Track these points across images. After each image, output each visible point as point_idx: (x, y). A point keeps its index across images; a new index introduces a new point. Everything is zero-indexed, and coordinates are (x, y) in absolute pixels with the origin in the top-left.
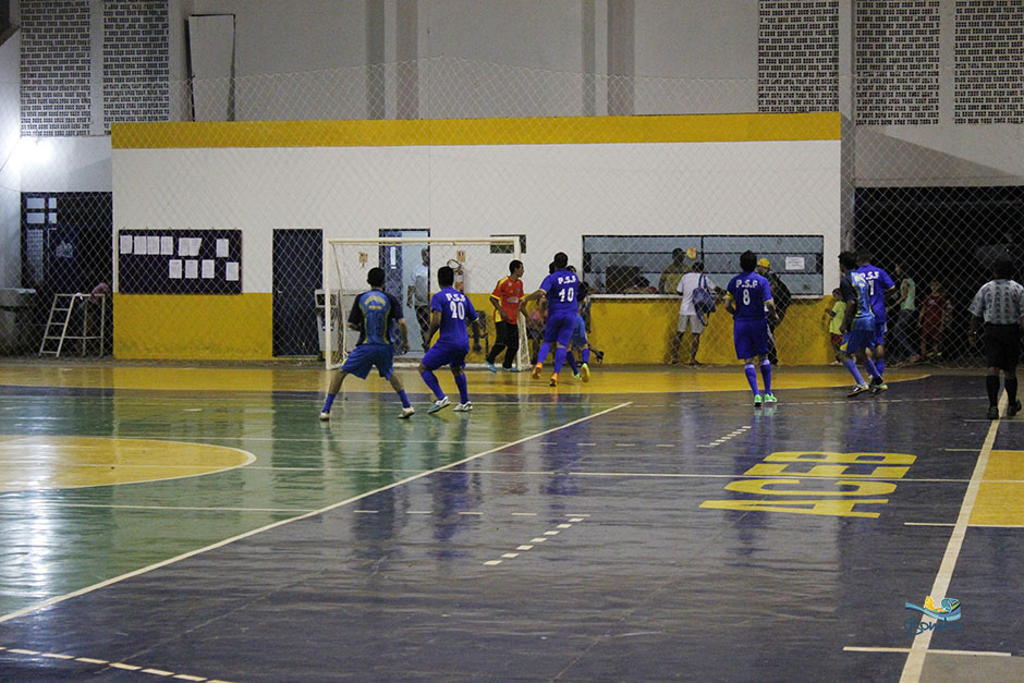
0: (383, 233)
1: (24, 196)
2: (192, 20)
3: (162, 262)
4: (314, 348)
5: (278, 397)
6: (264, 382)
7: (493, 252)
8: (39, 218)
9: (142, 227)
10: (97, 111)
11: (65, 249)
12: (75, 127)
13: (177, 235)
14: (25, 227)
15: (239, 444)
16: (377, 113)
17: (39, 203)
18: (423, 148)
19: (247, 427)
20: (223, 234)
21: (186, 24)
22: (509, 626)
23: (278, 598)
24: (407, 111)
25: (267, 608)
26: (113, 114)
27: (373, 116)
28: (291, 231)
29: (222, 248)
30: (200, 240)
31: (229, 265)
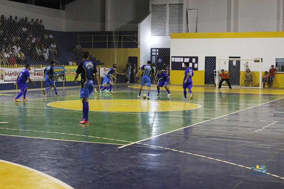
0: (230, 57)
1: (152, 49)
2: (188, 10)
3: (181, 63)
4: (214, 82)
5: (205, 93)
6: (202, 90)
7: (255, 62)
8: (154, 54)
9: (176, 56)
10: (167, 31)
11: (160, 60)
12: (163, 34)
13: (184, 57)
14: (152, 55)
15: (196, 103)
17: (155, 50)
18: (240, 39)
19: (198, 100)
20: (194, 57)
21: (187, 11)
22: (260, 145)
23: (208, 137)
24: (236, 30)
25: (205, 139)
26: (171, 31)
27: (228, 31)
28: (211, 57)
29: (194, 61)
30: (189, 59)
31: (195, 64)
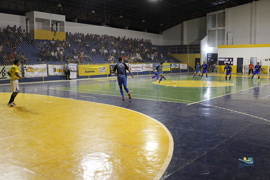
0: (251, 58)
1: (208, 54)
2: (228, 33)
3: (224, 61)
4: (242, 72)
5: (237, 78)
6: (235, 76)
7: (265, 60)
8: (209, 56)
9: (221, 57)
10: (216, 44)
11: (212, 60)
12: (214, 46)
13: (225, 58)
14: (208, 57)
15: (232, 83)
16: (251, 43)
17: (209, 55)
19: (233, 81)
20: (231, 58)
21: (227, 34)
22: (264, 106)
23: (235, 100)
24: (255, 43)
25: (234, 102)
26: (218, 44)
27: (250, 44)
28: (239, 58)
29: (231, 60)
30: (228, 59)
31: (231, 62)
